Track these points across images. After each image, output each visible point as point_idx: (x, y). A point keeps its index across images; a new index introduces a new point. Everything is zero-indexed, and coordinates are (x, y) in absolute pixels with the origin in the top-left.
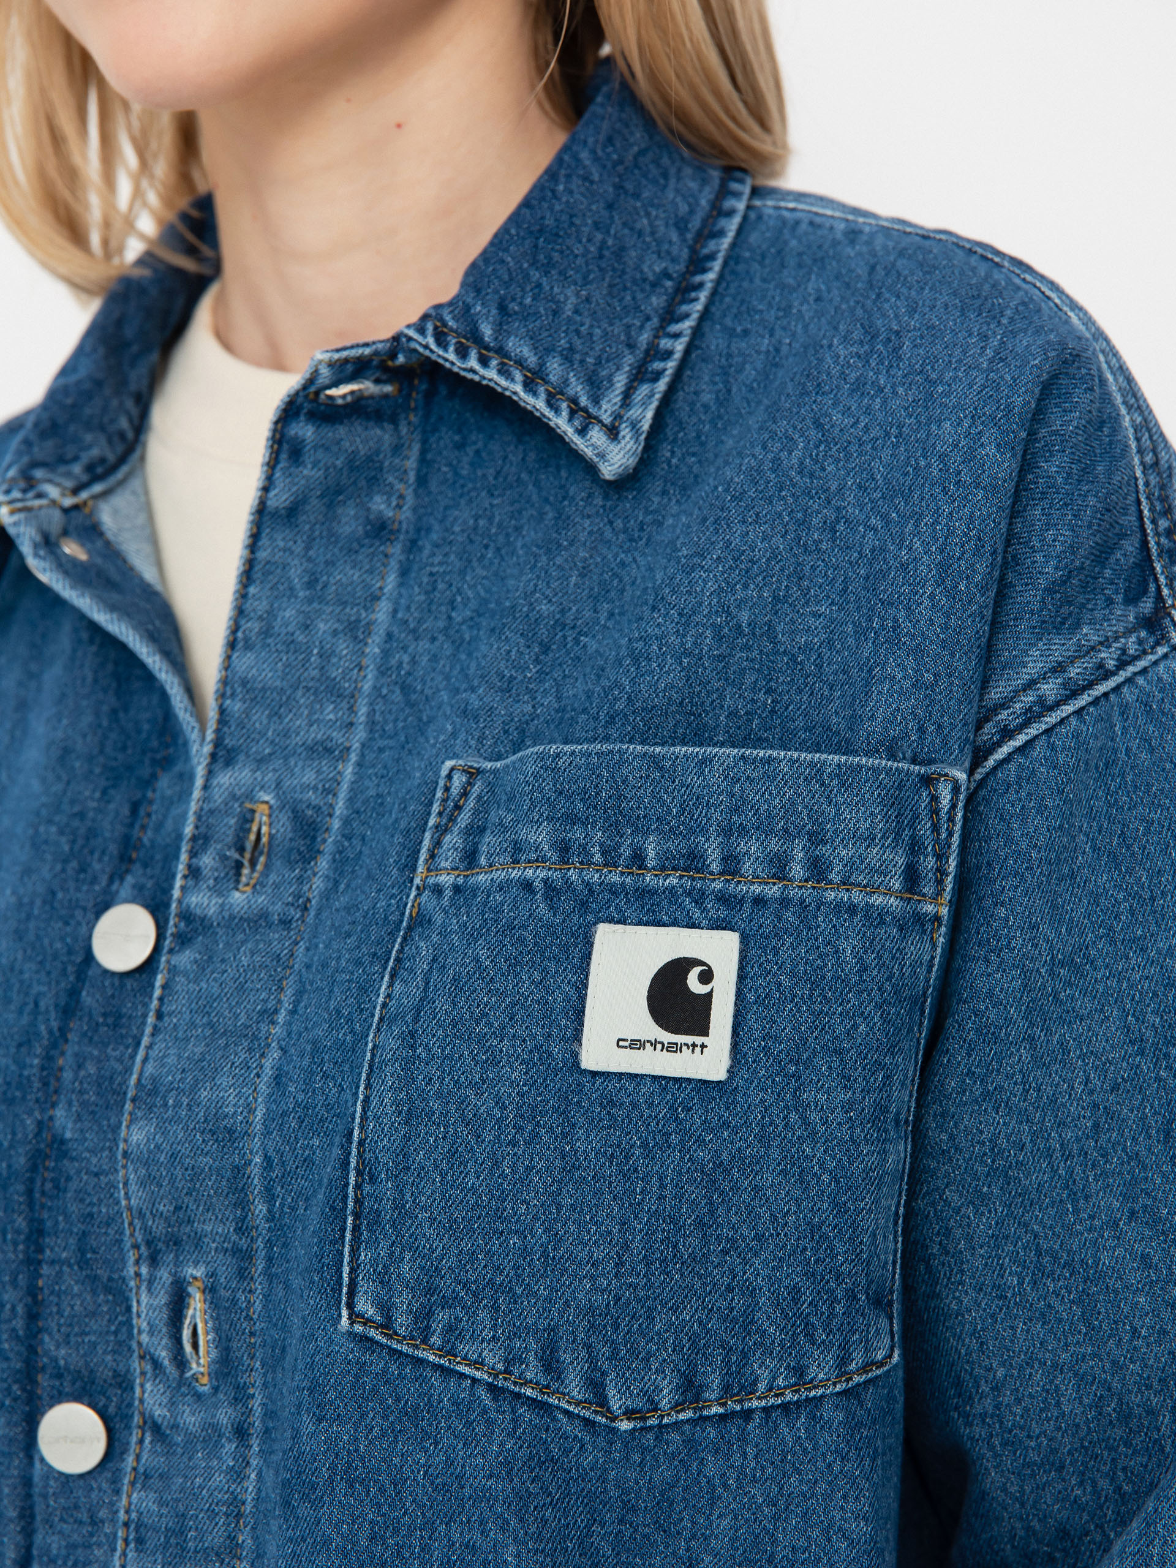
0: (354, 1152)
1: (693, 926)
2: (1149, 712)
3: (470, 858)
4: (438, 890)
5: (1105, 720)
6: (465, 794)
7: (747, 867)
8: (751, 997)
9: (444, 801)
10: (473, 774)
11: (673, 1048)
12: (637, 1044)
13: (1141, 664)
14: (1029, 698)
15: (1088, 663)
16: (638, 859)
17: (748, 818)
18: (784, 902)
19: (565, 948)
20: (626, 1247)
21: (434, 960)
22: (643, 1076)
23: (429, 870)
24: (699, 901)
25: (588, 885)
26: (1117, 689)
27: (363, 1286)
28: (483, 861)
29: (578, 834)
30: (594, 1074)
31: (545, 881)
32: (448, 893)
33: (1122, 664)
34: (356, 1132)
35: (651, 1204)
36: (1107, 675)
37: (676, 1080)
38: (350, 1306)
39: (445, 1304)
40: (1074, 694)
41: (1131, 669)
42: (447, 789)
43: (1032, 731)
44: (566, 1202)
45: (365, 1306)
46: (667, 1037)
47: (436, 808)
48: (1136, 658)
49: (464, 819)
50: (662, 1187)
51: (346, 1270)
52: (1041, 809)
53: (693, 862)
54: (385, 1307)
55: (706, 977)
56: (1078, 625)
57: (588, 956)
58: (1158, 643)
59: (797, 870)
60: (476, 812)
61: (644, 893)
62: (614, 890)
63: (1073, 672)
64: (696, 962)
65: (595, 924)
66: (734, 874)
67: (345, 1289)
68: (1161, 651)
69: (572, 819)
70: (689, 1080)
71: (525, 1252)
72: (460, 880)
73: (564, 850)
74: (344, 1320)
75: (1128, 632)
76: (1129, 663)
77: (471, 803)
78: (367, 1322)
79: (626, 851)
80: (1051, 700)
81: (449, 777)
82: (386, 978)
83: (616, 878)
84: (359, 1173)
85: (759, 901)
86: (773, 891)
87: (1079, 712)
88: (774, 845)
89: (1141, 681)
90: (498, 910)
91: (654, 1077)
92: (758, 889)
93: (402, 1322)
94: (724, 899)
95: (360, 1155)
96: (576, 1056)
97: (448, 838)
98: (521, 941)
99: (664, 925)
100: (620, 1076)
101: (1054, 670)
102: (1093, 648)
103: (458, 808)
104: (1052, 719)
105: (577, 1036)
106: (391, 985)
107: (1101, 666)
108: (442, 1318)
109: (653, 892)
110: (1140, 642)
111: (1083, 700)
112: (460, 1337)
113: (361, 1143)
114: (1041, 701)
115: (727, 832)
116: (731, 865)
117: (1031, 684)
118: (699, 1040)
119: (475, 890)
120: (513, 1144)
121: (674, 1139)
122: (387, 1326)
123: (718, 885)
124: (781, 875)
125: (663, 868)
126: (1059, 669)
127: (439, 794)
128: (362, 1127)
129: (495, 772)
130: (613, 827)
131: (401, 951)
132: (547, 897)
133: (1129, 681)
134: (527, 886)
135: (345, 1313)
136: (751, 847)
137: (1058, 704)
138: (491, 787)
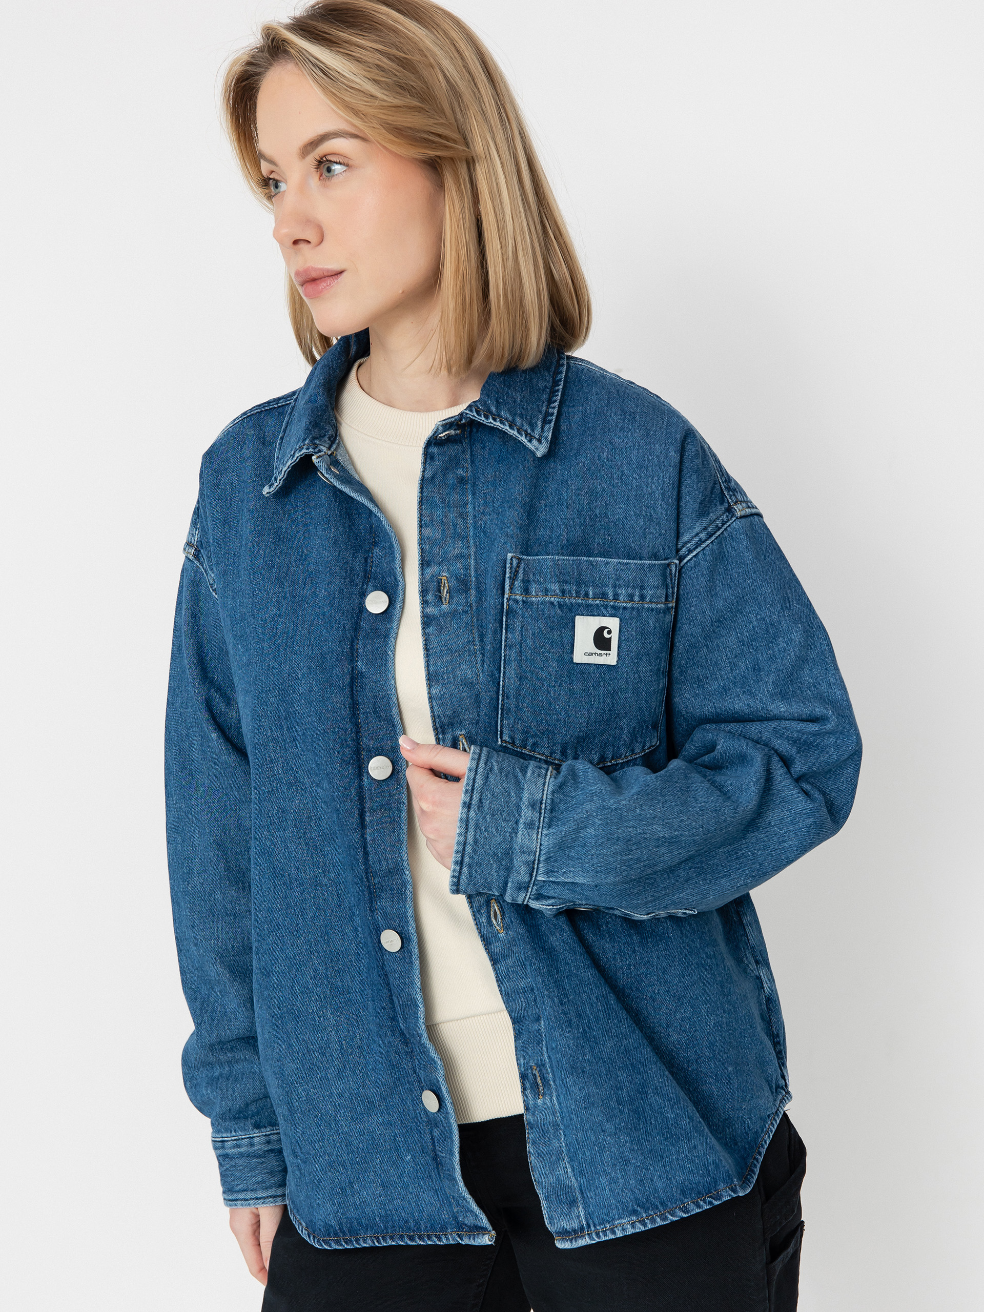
0: (501, 689)
1: (604, 616)
2: (733, 538)
3: (526, 591)
4: (517, 601)
5: (720, 543)
6: (518, 566)
7: (621, 598)
8: (623, 638)
9: (511, 568)
10: (520, 560)
11: (600, 655)
12: (590, 654)
13: (729, 523)
14: (697, 539)
15: (713, 526)
16: (587, 595)
17: (621, 582)
18: (633, 608)
19: (566, 623)
20: (589, 718)
21: (522, 627)
22: (592, 664)
23: (511, 593)
24: (606, 607)
25: (572, 604)
26: (722, 533)
27: (505, 731)
28: (534, 593)
29: (567, 587)
30: (577, 664)
31: (558, 602)
32: (521, 603)
33: (723, 525)
34: (501, 683)
35: (596, 705)
36: (720, 529)
37: (601, 665)
38: (501, 738)
39: (533, 736)
40: (711, 536)
41: (726, 526)
42: (511, 564)
43: (698, 550)
44: (572, 705)
45: (506, 738)
46: (599, 652)
47: (508, 570)
48: (727, 522)
49: (520, 576)
50: (599, 699)
51: (499, 727)
52: (703, 575)
53: (604, 596)
54: (512, 738)
55: (609, 632)
56: (709, 514)
57: (574, 627)
58: (732, 517)
59: (636, 598)
60: (524, 574)
61: (588, 606)
62: (579, 605)
63: (710, 529)
64: (607, 628)
65: (575, 616)
66: (617, 600)
67: (499, 733)
68: (734, 519)
69: (565, 582)
70: (605, 665)
71: (558, 720)
72: (525, 599)
73: (563, 592)
74: (500, 742)
75: (724, 513)
76: (724, 524)
77: (521, 571)
78: (506, 742)
79: (583, 593)
80: (703, 539)
81: (511, 559)
82: (504, 631)
83: (580, 601)
84: (503, 696)
85: (625, 608)
86: (629, 605)
87: (712, 542)
88: (630, 591)
89: (729, 529)
90: (543, 610)
91: (595, 664)
92: (625, 605)
93: (517, 742)
94: (614, 607)
95: (503, 690)
96: (572, 659)
97: (516, 583)
98: (553, 622)
99: (596, 616)
100: (585, 664)
101: (704, 529)
102: (714, 521)
103: (517, 572)
104: (704, 545)
105: (572, 652)
106: (506, 633)
107: (717, 526)
108: (531, 741)
109: (591, 605)
110: (727, 516)
111: (714, 538)
112: (537, 747)
113: (503, 686)
114: (700, 540)
115: (615, 586)
116: (616, 597)
117: (697, 534)
118: (608, 652)
119: (532, 603)
120: (554, 686)
121: (602, 684)
122: (513, 743)
123: (612, 603)
124: (632, 600)
125: (595, 598)
126: (705, 528)
127: (508, 565)
128: (503, 681)
129: (528, 560)
130: (579, 584)
131: (506, 621)
132: (559, 608)
133: (725, 529)
134: (552, 603)
135: (499, 740)
136: (622, 592)
137: (706, 540)
138: (527, 565)
